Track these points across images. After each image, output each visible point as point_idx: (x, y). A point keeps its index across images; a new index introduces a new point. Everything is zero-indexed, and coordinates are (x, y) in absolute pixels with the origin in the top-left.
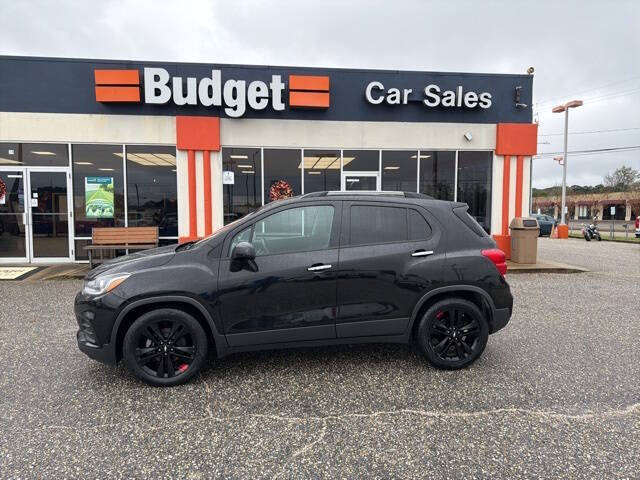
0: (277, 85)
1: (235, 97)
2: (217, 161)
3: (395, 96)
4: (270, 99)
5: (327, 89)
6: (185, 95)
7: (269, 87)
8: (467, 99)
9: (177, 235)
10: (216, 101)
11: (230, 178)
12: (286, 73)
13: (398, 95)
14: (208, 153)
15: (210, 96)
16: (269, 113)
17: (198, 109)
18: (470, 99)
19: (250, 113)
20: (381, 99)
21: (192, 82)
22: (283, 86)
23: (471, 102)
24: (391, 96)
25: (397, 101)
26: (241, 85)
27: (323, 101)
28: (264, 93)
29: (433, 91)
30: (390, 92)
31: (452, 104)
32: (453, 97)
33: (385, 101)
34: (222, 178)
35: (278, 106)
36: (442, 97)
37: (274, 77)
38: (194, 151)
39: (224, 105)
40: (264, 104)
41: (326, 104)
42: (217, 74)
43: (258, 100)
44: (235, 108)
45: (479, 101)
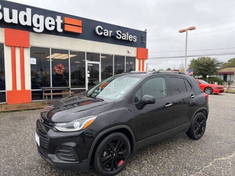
0: (59, 20)
1: (38, 23)
2: (27, 53)
3: (107, 33)
4: (56, 26)
5: (81, 25)
6: (11, 18)
7: (55, 21)
8: (130, 38)
9: (5, 89)
10: (29, 23)
11: (34, 61)
12: (63, 16)
13: (107, 32)
14: (22, 48)
15: (25, 20)
16: (55, 32)
17: (18, 26)
18: (130, 37)
19: (46, 31)
20: (102, 33)
21: (15, 12)
22: (62, 21)
23: (131, 39)
24: (105, 33)
25: (107, 35)
26: (41, 18)
27: (79, 30)
28: (53, 23)
29: (119, 33)
30: (105, 30)
31: (125, 39)
32: (125, 36)
33: (103, 34)
34: (30, 61)
35: (60, 30)
36: (122, 36)
37: (58, 16)
38: (15, 47)
39: (33, 26)
40: (53, 28)
41: (81, 32)
42: (29, 10)
43: (50, 26)
44: (38, 28)
45: (133, 39)
